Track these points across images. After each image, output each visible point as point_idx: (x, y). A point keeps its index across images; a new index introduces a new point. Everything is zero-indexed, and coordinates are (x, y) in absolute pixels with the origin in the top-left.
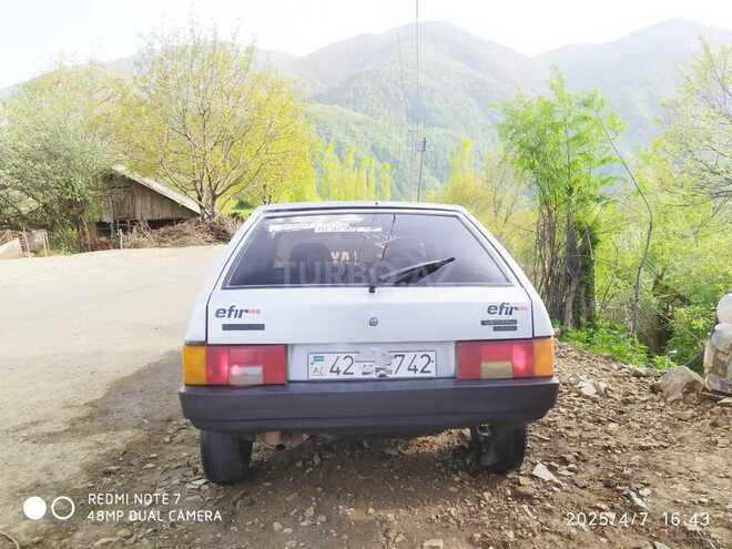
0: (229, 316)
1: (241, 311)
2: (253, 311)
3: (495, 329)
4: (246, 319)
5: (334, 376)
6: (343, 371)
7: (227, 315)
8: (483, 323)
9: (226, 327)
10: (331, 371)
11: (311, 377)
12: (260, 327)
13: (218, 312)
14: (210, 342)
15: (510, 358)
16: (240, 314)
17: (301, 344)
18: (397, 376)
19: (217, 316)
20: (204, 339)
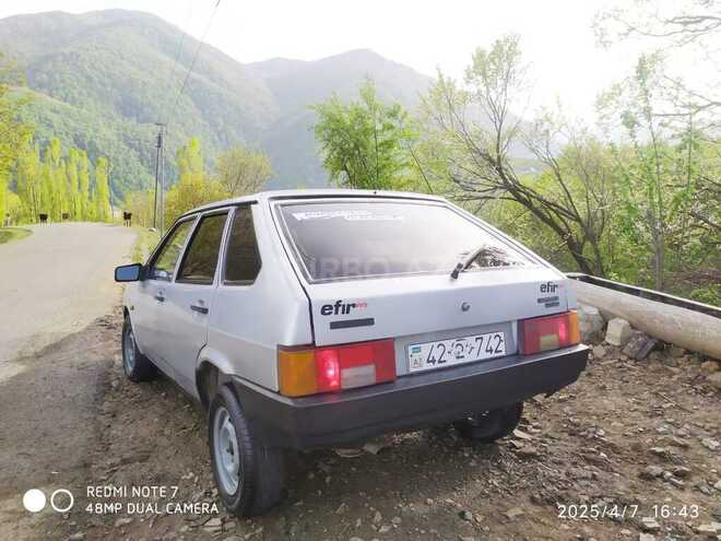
0: (337, 313)
1: (349, 306)
2: (361, 305)
3: (547, 306)
4: (354, 315)
5: (431, 366)
6: (437, 359)
7: (334, 311)
8: (539, 301)
9: (334, 325)
10: (428, 361)
11: (412, 370)
12: (369, 322)
13: (323, 309)
14: (317, 344)
15: (554, 331)
16: (347, 309)
17: (400, 337)
18: (479, 358)
19: (323, 313)
20: (310, 341)
